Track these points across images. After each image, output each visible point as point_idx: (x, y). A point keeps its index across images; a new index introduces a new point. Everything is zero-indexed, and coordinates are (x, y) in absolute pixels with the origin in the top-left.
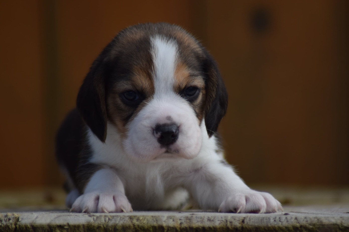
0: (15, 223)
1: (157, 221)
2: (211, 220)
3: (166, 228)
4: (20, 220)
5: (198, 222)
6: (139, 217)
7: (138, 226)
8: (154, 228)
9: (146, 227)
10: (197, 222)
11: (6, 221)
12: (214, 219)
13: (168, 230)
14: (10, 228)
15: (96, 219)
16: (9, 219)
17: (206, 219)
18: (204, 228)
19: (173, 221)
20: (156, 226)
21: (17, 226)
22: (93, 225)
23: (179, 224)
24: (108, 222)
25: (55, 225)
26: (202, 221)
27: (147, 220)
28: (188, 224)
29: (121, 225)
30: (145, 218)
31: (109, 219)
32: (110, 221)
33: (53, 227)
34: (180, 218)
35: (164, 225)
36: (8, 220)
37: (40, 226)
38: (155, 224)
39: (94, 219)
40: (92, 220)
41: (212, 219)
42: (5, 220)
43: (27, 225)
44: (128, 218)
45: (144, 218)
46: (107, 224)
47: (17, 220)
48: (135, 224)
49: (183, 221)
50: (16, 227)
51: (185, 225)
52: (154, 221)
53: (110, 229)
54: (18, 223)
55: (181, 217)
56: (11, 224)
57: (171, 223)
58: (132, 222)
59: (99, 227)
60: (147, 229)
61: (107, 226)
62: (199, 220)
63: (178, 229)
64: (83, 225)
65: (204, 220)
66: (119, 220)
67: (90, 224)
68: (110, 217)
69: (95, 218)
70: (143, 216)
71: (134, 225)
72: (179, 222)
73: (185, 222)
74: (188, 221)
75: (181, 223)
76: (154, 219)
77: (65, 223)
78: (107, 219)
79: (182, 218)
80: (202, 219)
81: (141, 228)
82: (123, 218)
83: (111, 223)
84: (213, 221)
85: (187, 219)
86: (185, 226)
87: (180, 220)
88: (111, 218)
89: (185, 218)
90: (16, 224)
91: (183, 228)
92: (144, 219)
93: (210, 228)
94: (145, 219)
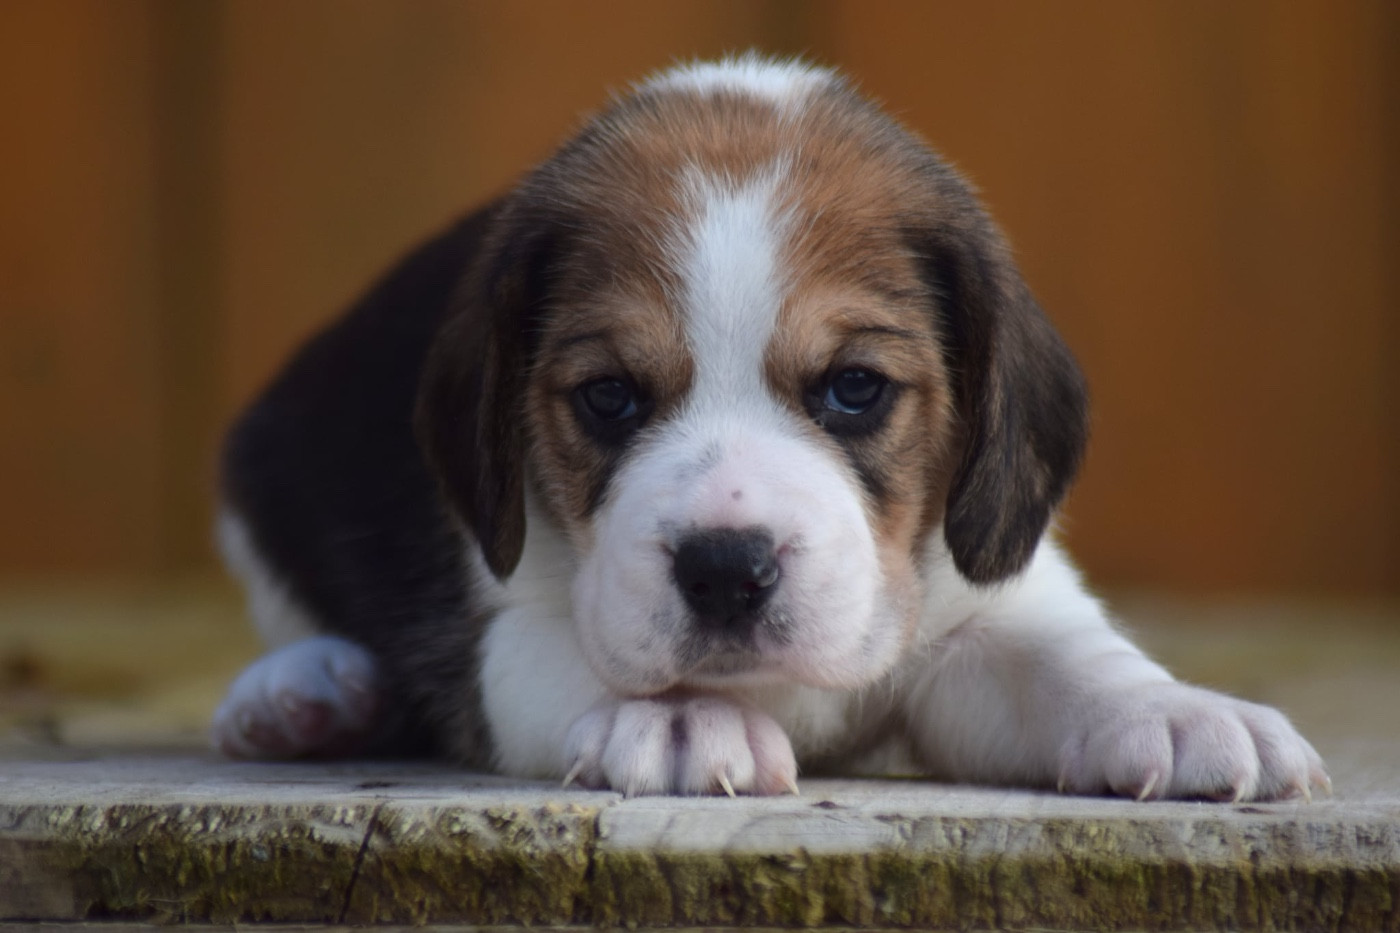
0: (586, 844)
1: (1157, 842)
2: (1373, 839)
3: (1198, 873)
4: (605, 831)
5: (1321, 847)
6: (1083, 826)
7: (1087, 863)
8: (1152, 871)
9: (1119, 867)
10: (1317, 849)
11: (547, 835)
12: (1383, 835)
13: (1207, 881)
14: (570, 863)
15: (914, 833)
16: (561, 829)
17: (1350, 838)
18: (1349, 876)
19: (1223, 842)
20: (1158, 863)
21: (598, 856)
22: (905, 855)
23: (1247, 856)
24: (964, 844)
25: (753, 857)
26: (1338, 845)
27: (1119, 839)
28: (1285, 855)
29: (1016, 858)
30: (1108, 830)
31: (965, 834)
32: (970, 842)
33: (746, 865)
34: (1248, 832)
35: (1191, 859)
36: (554, 831)
37: (690, 858)
38: (1152, 855)
39: (902, 830)
40: (898, 838)
41: (1375, 835)
42: (542, 831)
43: (639, 856)
44: (1040, 827)
45: (1104, 831)
46: (960, 853)
47: (592, 831)
48: (1074, 857)
49: (1263, 845)
50: (592, 863)
51: (1271, 862)
52: (1148, 843)
53: (977, 876)
54: (600, 845)
55: (1250, 828)
56: (573, 848)
57: (1216, 854)
58: (1059, 846)
59: (928, 867)
60: (1125, 875)
61: (962, 861)
62: (1324, 838)
63: (1247, 876)
64: (866, 858)
65: (1344, 841)
66: (1005, 839)
67: (892, 854)
68: (964, 824)
69: (908, 827)
70: (1099, 821)
71: (1070, 860)
72: (1247, 848)
73: (1269, 846)
74: (1281, 843)
75: (1255, 855)
76: (1146, 835)
77: (791, 848)
78: (957, 833)
79: (1256, 832)
80: (1334, 837)
81: (1097, 874)
82: (1022, 830)
83: (977, 850)
84: (1379, 843)
85: (1275, 837)
86: (1275, 864)
87: (1248, 837)
88: (972, 830)
89: (1263, 830)
90: (590, 851)
91: (1267, 874)
92: (1106, 838)
93: (1373, 874)
94: (1110, 834)
